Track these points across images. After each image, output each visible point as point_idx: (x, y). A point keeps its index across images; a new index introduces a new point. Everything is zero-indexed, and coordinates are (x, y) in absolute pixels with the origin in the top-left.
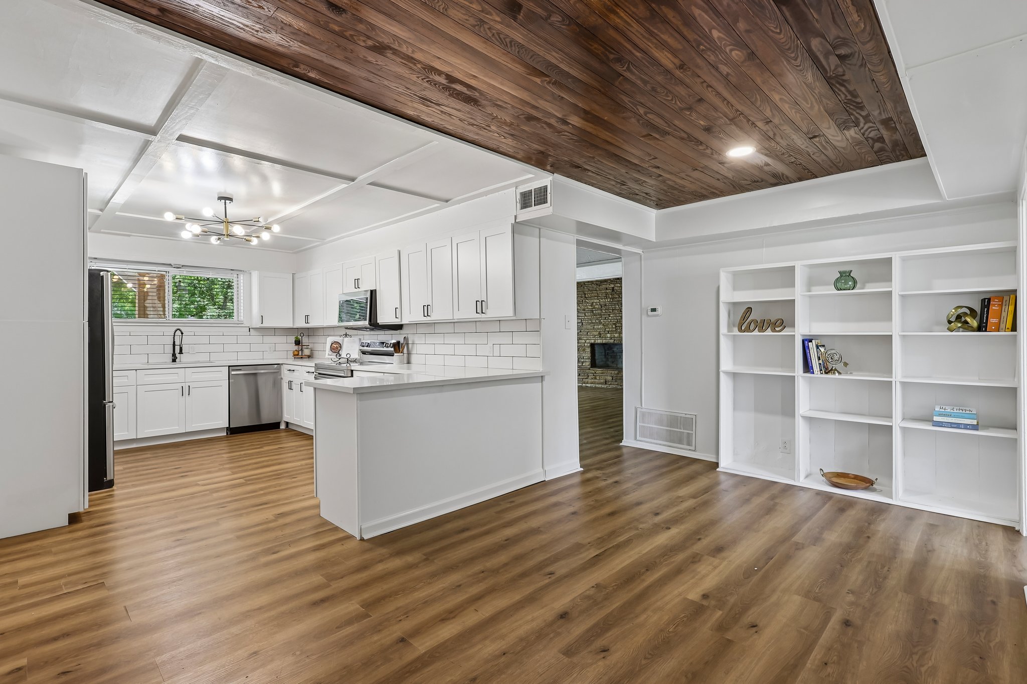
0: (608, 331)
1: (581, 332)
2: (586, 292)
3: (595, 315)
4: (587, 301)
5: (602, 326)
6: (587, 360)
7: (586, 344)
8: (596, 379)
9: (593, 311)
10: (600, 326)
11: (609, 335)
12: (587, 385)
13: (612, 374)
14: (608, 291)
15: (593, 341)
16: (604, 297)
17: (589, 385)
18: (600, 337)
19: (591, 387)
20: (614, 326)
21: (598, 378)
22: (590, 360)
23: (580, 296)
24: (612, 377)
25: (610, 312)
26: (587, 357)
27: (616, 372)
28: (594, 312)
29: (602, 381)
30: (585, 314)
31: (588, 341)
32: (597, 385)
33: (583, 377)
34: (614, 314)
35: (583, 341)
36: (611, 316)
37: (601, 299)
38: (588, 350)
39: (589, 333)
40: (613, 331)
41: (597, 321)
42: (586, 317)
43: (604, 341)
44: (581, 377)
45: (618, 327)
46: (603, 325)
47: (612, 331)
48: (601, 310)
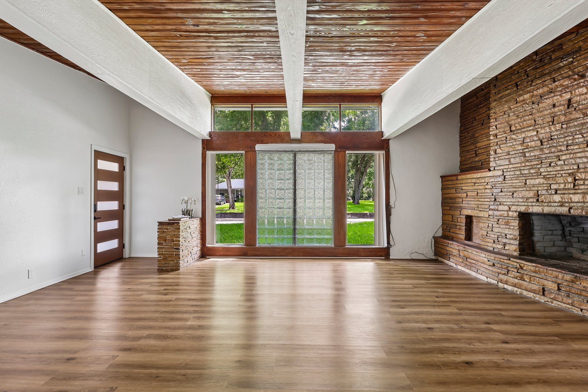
0: (556, 191)
1: (501, 191)
2: (513, 122)
3: (528, 161)
4: (514, 136)
5: (542, 181)
6: (512, 242)
7: (511, 213)
8: (522, 279)
9: (524, 153)
10: (537, 181)
11: (557, 198)
12: (506, 286)
13: (557, 277)
14: (556, 109)
15: (522, 209)
16: (548, 122)
17: (510, 288)
18: (538, 200)
19: (512, 293)
20: (570, 179)
21: (526, 278)
22: (517, 242)
23: (501, 130)
24: (559, 285)
25: (561, 151)
26: (511, 237)
27: (569, 277)
28: (527, 155)
29: (536, 287)
30: (510, 161)
31: (513, 208)
32: (525, 293)
33: (499, 271)
34: (571, 154)
35: (506, 208)
36: (564, 157)
37: (541, 128)
38: (515, 223)
39: (515, 195)
40: (569, 189)
41: (532, 171)
42: (511, 166)
43: (547, 210)
44: (496, 270)
45: (581, 179)
46: (544, 177)
47: (564, 189)
48: (541, 150)
